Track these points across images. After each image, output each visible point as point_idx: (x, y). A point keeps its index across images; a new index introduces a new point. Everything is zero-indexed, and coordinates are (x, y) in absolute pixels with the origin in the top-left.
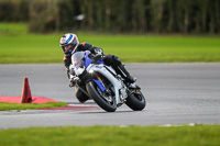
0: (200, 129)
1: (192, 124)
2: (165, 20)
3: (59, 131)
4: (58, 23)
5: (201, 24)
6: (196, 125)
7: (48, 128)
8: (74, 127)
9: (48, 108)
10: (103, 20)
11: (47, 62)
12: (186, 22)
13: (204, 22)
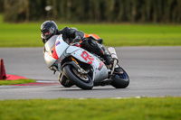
0: (145, 101)
1: (138, 97)
2: (116, 11)
3: (29, 103)
4: (28, 14)
5: (146, 14)
6: (142, 97)
7: (19, 100)
8: (41, 100)
9: (20, 84)
10: (65, 11)
11: (19, 46)
12: (134, 13)
13: (148, 13)
